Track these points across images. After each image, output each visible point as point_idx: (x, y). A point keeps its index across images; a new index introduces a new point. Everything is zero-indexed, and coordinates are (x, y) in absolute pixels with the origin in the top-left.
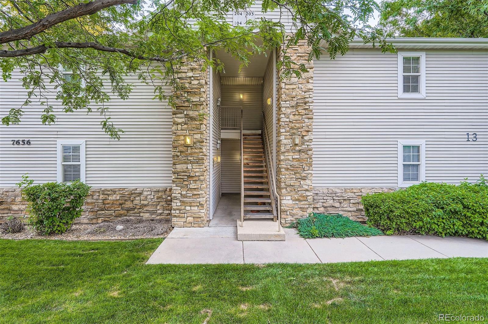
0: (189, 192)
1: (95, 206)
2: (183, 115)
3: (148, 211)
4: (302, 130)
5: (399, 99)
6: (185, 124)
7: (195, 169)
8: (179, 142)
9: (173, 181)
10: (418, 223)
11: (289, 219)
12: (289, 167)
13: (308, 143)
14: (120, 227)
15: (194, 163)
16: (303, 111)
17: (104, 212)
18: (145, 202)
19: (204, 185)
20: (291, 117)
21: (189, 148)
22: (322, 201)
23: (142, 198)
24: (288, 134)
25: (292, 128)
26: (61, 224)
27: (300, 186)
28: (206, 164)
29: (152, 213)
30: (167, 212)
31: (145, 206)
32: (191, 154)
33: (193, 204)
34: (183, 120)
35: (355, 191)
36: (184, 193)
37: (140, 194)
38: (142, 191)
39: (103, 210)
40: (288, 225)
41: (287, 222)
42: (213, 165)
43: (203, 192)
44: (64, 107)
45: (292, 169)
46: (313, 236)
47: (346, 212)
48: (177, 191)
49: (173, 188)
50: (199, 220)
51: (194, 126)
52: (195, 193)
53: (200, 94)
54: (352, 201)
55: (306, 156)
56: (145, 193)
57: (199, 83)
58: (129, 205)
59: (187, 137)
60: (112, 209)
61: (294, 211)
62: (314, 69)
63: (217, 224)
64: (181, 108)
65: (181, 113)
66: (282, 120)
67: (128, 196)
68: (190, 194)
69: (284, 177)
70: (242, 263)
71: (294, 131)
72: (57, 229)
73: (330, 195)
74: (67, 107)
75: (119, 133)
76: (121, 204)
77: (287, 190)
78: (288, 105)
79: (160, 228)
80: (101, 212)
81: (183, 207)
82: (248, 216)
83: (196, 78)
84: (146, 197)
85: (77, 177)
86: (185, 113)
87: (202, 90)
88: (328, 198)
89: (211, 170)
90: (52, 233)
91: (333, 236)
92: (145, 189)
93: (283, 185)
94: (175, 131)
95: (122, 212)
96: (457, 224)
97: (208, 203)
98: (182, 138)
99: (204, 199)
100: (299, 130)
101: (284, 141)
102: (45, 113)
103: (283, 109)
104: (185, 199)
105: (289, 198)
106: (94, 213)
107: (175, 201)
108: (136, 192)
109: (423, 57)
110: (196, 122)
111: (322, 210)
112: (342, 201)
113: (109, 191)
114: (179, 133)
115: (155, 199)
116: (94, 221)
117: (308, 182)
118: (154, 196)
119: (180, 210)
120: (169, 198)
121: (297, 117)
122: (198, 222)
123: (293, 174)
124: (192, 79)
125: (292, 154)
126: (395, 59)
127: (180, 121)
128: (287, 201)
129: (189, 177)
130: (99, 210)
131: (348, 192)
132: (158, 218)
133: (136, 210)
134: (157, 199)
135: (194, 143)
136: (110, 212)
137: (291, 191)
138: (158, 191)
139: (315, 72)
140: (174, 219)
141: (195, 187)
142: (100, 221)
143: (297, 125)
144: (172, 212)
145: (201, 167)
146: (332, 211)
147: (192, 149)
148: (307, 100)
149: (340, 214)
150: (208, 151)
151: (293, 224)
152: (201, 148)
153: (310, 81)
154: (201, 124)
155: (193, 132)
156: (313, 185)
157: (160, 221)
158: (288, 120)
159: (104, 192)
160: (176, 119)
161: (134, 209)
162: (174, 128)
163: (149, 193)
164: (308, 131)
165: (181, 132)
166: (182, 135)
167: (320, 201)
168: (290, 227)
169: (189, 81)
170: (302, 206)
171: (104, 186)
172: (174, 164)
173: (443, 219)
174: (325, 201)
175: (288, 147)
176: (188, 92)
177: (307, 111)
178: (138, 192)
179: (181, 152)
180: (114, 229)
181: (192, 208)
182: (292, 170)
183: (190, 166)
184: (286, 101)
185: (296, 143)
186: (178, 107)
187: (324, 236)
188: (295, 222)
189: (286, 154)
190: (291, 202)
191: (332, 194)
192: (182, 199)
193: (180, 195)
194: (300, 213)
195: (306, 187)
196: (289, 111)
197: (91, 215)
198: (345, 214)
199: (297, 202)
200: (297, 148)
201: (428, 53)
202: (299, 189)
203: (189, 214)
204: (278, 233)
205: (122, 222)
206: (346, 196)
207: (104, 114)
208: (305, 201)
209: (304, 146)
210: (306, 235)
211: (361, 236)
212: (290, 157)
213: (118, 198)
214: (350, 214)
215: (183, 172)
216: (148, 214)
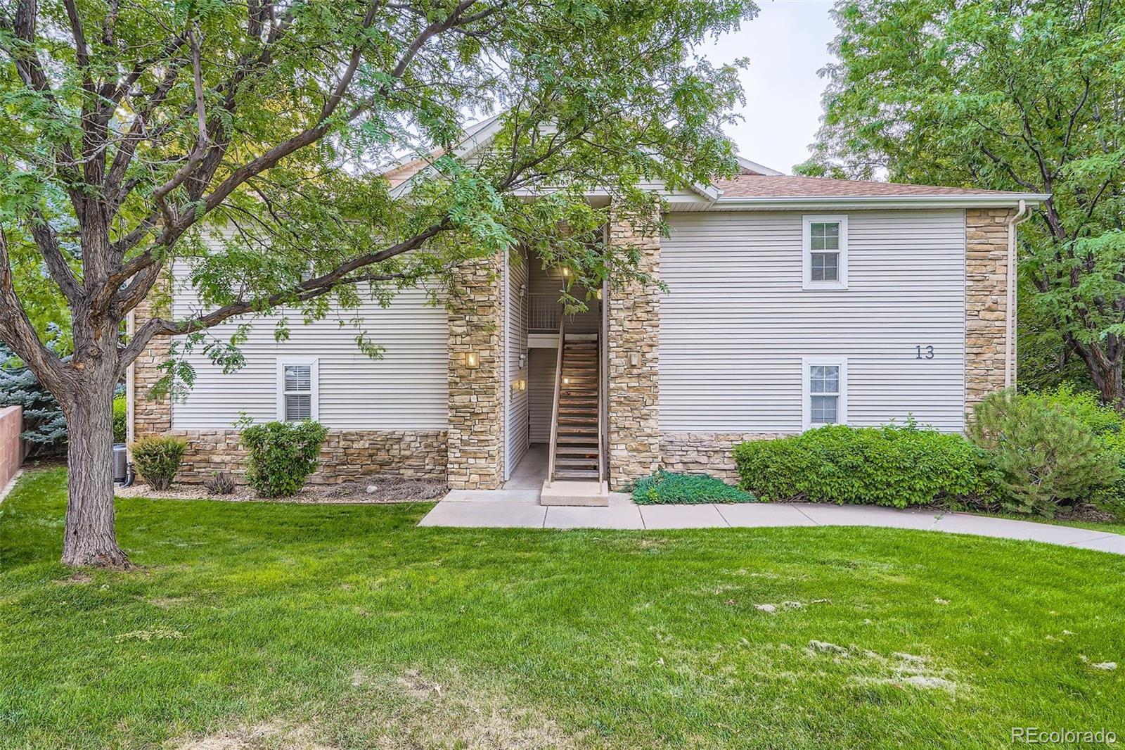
0: (472, 437)
1: (332, 458)
2: (464, 322)
3: (411, 467)
4: (643, 343)
5: (805, 291)
6: (468, 335)
7: (484, 403)
8: (459, 362)
9: (449, 420)
10: (802, 484)
11: (623, 479)
12: (622, 399)
13: (651, 364)
14: (372, 488)
15: (480, 393)
16: (644, 315)
17: (345, 467)
18: (407, 453)
19: (496, 427)
20: (626, 323)
21: (473, 371)
22: (681, 453)
23: (403, 446)
24: (622, 349)
25: (627, 341)
26: (292, 481)
27: (640, 429)
28: (499, 394)
29: (418, 469)
30: (441, 468)
31: (408, 458)
32: (476, 381)
33: (479, 455)
34: (464, 329)
35: (732, 438)
36: (465, 438)
37: (400, 440)
38: (403, 435)
39: (345, 465)
40: (620, 488)
41: (619, 483)
42: (511, 396)
43: (494, 438)
44: (303, 317)
45: (626, 402)
46: (649, 501)
47: (718, 472)
48: (455, 437)
49: (450, 431)
50: (488, 478)
51: (481, 338)
52: (482, 438)
53: (489, 290)
54: (727, 454)
55: (649, 383)
56: (408, 439)
57: (488, 274)
58: (382, 456)
59: (470, 355)
60: (358, 462)
61: (631, 468)
62: (660, 251)
63: (515, 486)
64: (461, 311)
65: (461, 319)
66: (612, 328)
67: (381, 443)
68: (474, 439)
69: (615, 415)
70: (542, 527)
71: (631, 345)
72: (286, 489)
73: (692, 444)
74: (307, 317)
75: (379, 352)
76: (371, 456)
77: (619, 435)
78: (622, 306)
79: (430, 489)
80: (341, 467)
81: (464, 460)
82: (561, 474)
83: (483, 267)
84: (409, 445)
85: (306, 414)
86: (467, 318)
87: (493, 284)
88: (690, 448)
89: (508, 404)
90: (279, 494)
91: (680, 501)
92: (407, 433)
93: (613, 427)
94: (452, 346)
95: (373, 467)
96: (857, 485)
97: (502, 454)
98: (463, 356)
99: (496, 447)
100: (638, 343)
101: (615, 361)
102: (279, 327)
103: (614, 312)
104: (466, 448)
105: (623, 447)
106: (331, 468)
107: (453, 450)
108: (393, 436)
109: (844, 223)
110: (483, 332)
111: (679, 467)
112: (712, 453)
113: (353, 435)
114: (458, 348)
115: (423, 447)
116: (332, 481)
117: (651, 423)
118: (420, 443)
119: (460, 464)
120: (443, 446)
121: (634, 324)
122: (486, 481)
123: (628, 411)
124: (478, 267)
125: (627, 381)
126: (798, 227)
127: (459, 330)
128: (619, 453)
129: (473, 414)
130: (338, 464)
131: (721, 440)
132: (427, 476)
133: (393, 465)
134: (425, 448)
135: (481, 363)
136: (355, 467)
137: (625, 436)
138: (427, 436)
139: (662, 255)
140: (451, 478)
141: (482, 429)
142: (340, 480)
143: (635, 336)
144: (449, 466)
145: (491, 400)
146: (696, 469)
147: (477, 372)
148: (650, 297)
149: (708, 473)
150: (502, 375)
151: (629, 486)
152: (490, 372)
153: (655, 269)
154: (491, 335)
155: (478, 348)
156: (660, 428)
157: (430, 481)
158: (621, 328)
159: (345, 437)
160: (454, 328)
161: (389, 463)
162: (452, 340)
163: (413, 438)
164: (651, 346)
165: (462, 346)
166: (463, 352)
167: (677, 453)
168: (624, 491)
169: (473, 271)
170: (642, 460)
171: (346, 428)
172: (451, 395)
173: (839, 478)
174: (685, 453)
175: (621, 370)
176: (471, 287)
177: (650, 315)
178: (397, 437)
179: (461, 377)
180: (364, 491)
181: (478, 461)
182: (628, 405)
183: (474, 398)
184: (618, 300)
185: (633, 363)
186: (456, 311)
187: (667, 502)
188: (631, 483)
189: (618, 380)
190: (625, 453)
191: (697, 443)
192: (463, 448)
193: (459, 441)
194: (640, 470)
195: (649, 431)
196: (622, 315)
197: (327, 472)
198: (717, 475)
199: (635, 454)
200: (635, 371)
201: (852, 216)
202: (637, 434)
203: (473, 470)
204: (598, 496)
205: (375, 482)
206: (718, 445)
207: (358, 327)
208: (647, 451)
209: (645, 369)
210: (641, 500)
211: (722, 502)
212: (624, 386)
213: (367, 446)
214: (724, 474)
215: (465, 407)
216: (412, 471)
